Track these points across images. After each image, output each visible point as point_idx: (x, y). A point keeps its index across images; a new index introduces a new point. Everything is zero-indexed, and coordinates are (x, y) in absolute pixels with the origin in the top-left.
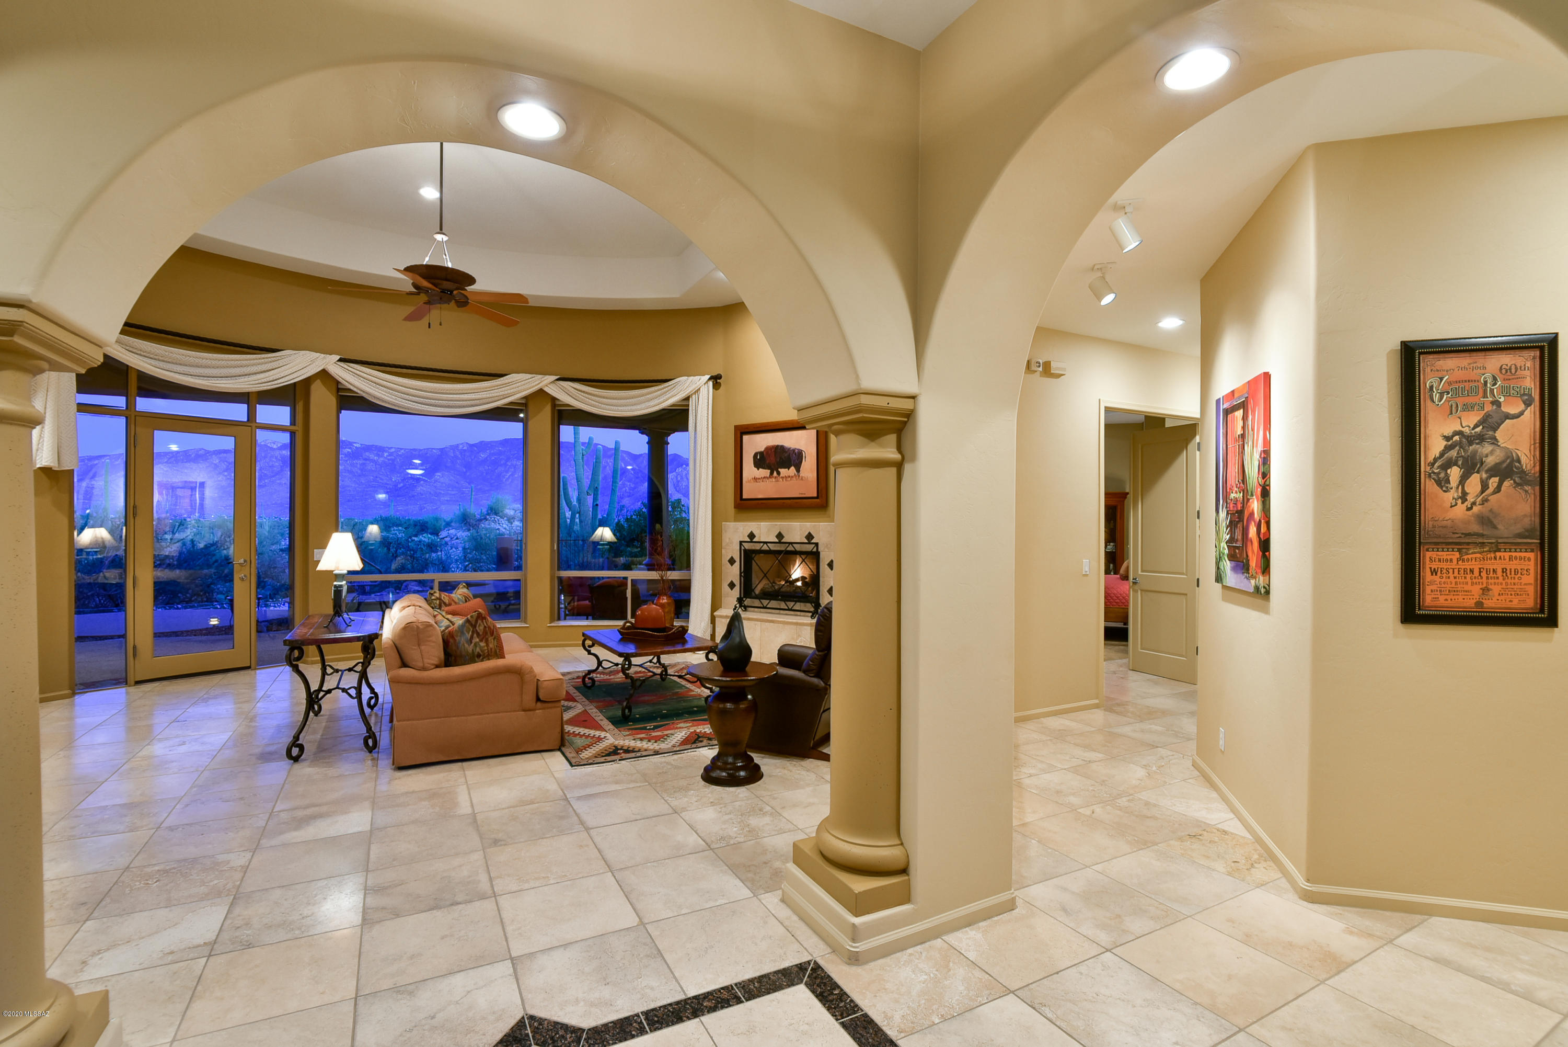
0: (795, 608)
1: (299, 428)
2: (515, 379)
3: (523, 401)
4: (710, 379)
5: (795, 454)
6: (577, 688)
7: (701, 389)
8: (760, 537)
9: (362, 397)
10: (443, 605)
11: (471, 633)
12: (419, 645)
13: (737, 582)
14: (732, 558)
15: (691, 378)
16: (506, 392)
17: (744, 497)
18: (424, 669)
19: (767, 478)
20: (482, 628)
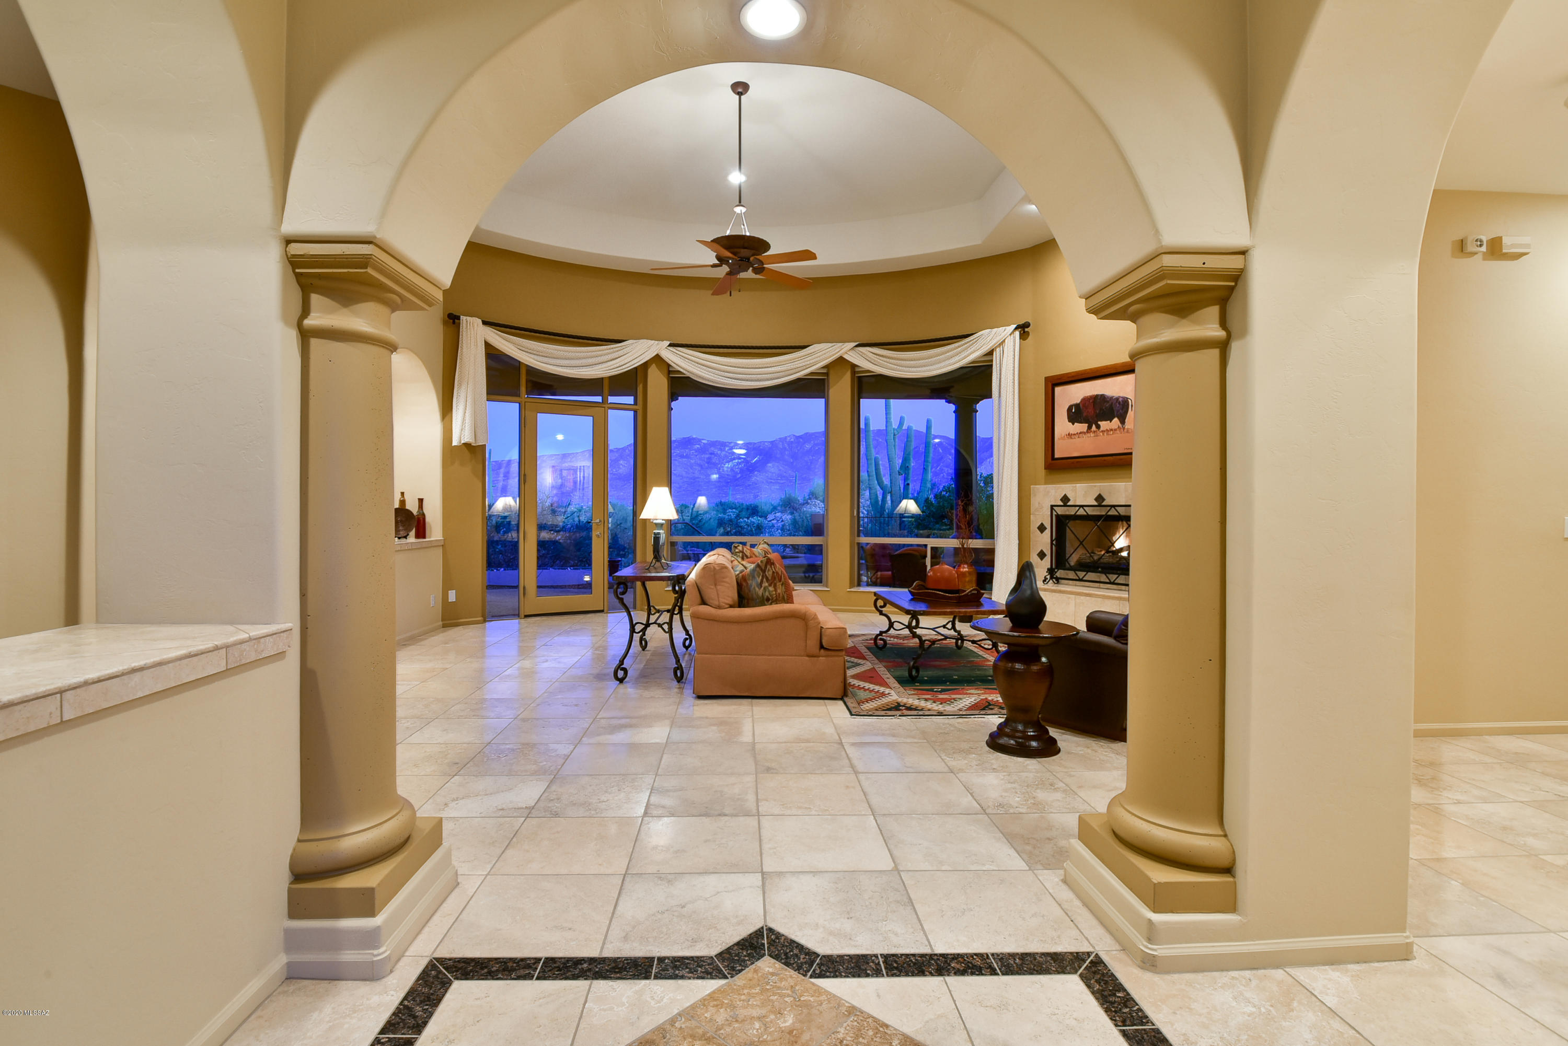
0: (1118, 581)
1: (639, 407)
2: (817, 349)
3: (825, 371)
4: (1016, 329)
5: (1119, 403)
6: (868, 648)
7: (1006, 341)
8: (1075, 500)
9: (689, 377)
11: (761, 577)
12: (716, 585)
13: (1048, 552)
14: (1042, 524)
15: (995, 330)
16: (808, 362)
17: (1056, 456)
18: (719, 607)
19: (1084, 433)
20: (771, 573)
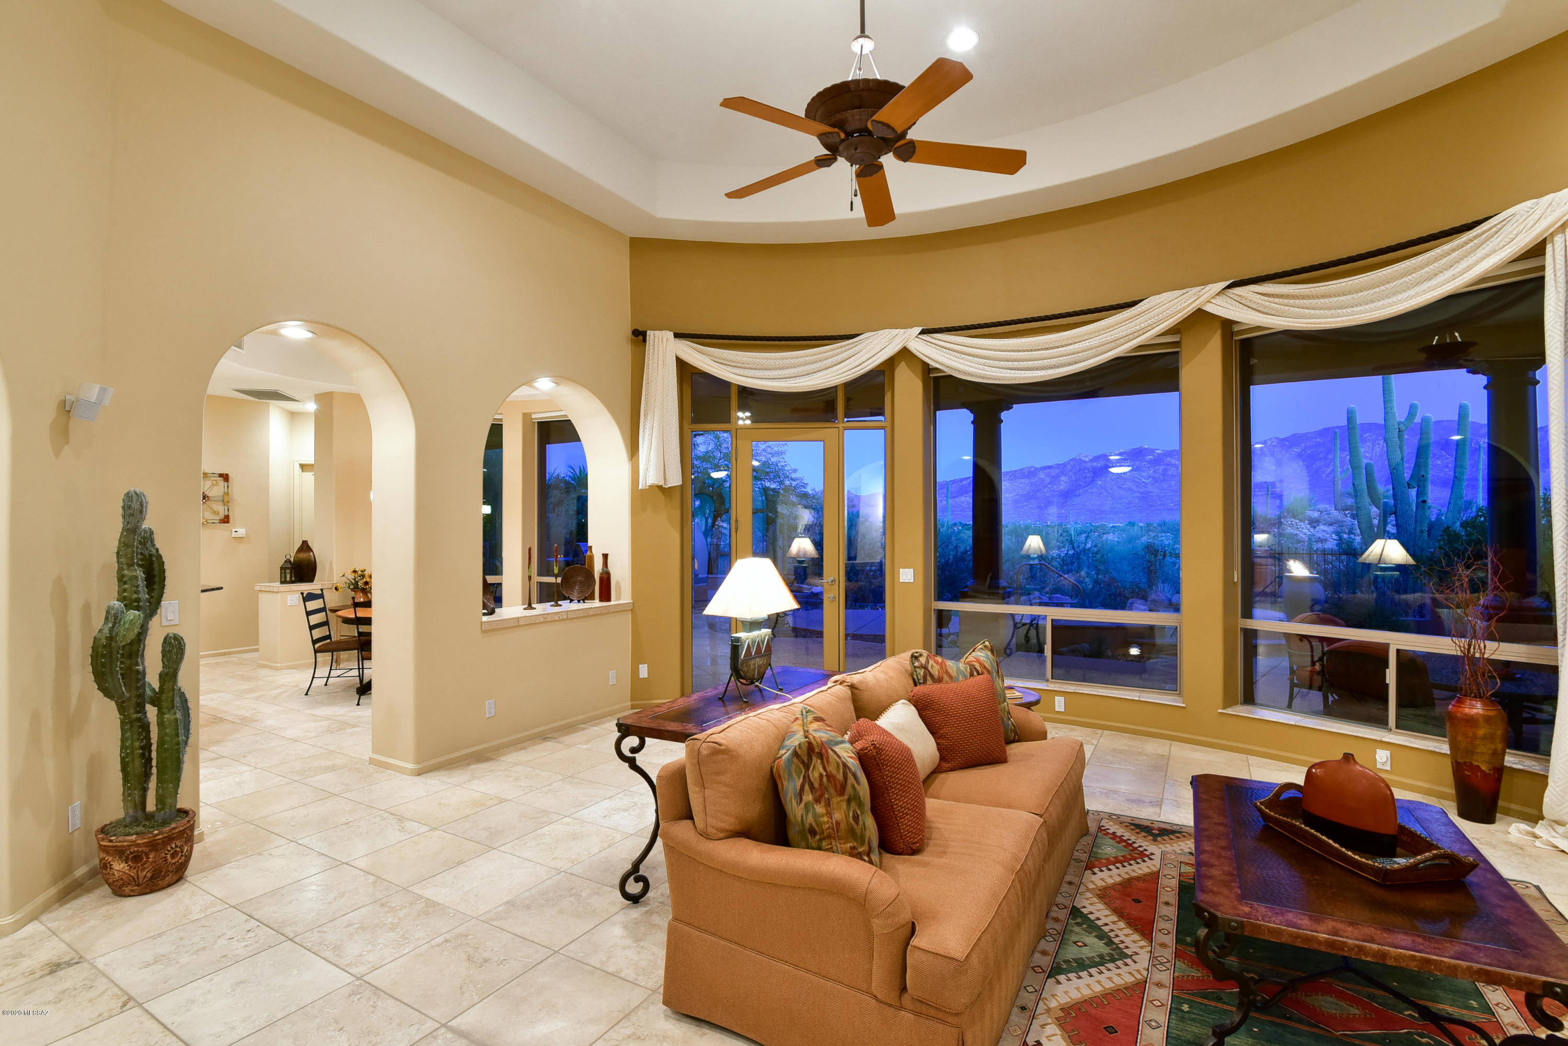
1: (888, 423)
2: (1155, 305)
3: (1175, 339)
10: (929, 678)
11: (801, 779)
12: (702, 785)
16: (1138, 328)
18: (706, 835)
20: (816, 774)
